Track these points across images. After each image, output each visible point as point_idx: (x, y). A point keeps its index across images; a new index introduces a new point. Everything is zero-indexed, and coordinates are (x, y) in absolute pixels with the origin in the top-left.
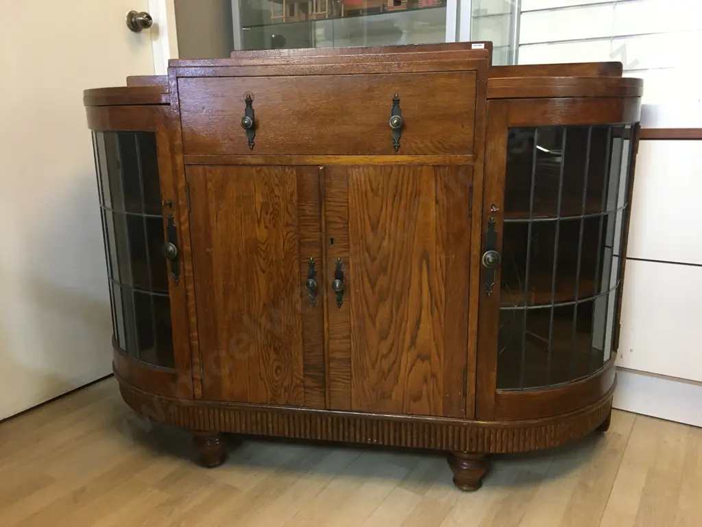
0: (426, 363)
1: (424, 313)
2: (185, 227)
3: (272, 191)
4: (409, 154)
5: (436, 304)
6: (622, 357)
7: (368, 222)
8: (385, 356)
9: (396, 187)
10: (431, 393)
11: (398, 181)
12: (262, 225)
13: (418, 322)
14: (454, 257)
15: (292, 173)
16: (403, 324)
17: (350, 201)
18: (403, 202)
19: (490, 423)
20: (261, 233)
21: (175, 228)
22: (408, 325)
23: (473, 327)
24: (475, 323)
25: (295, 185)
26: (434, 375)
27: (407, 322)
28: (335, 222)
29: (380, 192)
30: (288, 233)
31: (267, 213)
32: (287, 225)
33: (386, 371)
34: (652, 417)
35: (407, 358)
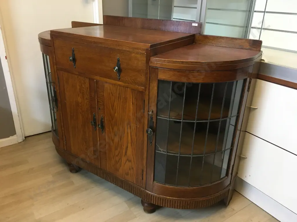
0: (130, 163)
1: (129, 144)
2: (58, 91)
3: (82, 86)
4: (123, 82)
5: (133, 142)
6: (246, 177)
7: (110, 105)
8: (117, 156)
9: (119, 94)
10: (132, 174)
11: (119, 92)
12: (80, 97)
13: (127, 147)
14: (139, 126)
15: (87, 80)
16: (122, 147)
17: (105, 95)
18: (121, 101)
19: (151, 193)
20: (80, 100)
21: (56, 91)
22: (124, 147)
23: (145, 155)
24: (146, 153)
25: (88, 85)
26: (133, 168)
27: (123, 146)
28: (100, 102)
29: (114, 94)
30: (87, 102)
31: (81, 93)
32: (87, 99)
33: (117, 161)
34: (258, 206)
35: (124, 159)
